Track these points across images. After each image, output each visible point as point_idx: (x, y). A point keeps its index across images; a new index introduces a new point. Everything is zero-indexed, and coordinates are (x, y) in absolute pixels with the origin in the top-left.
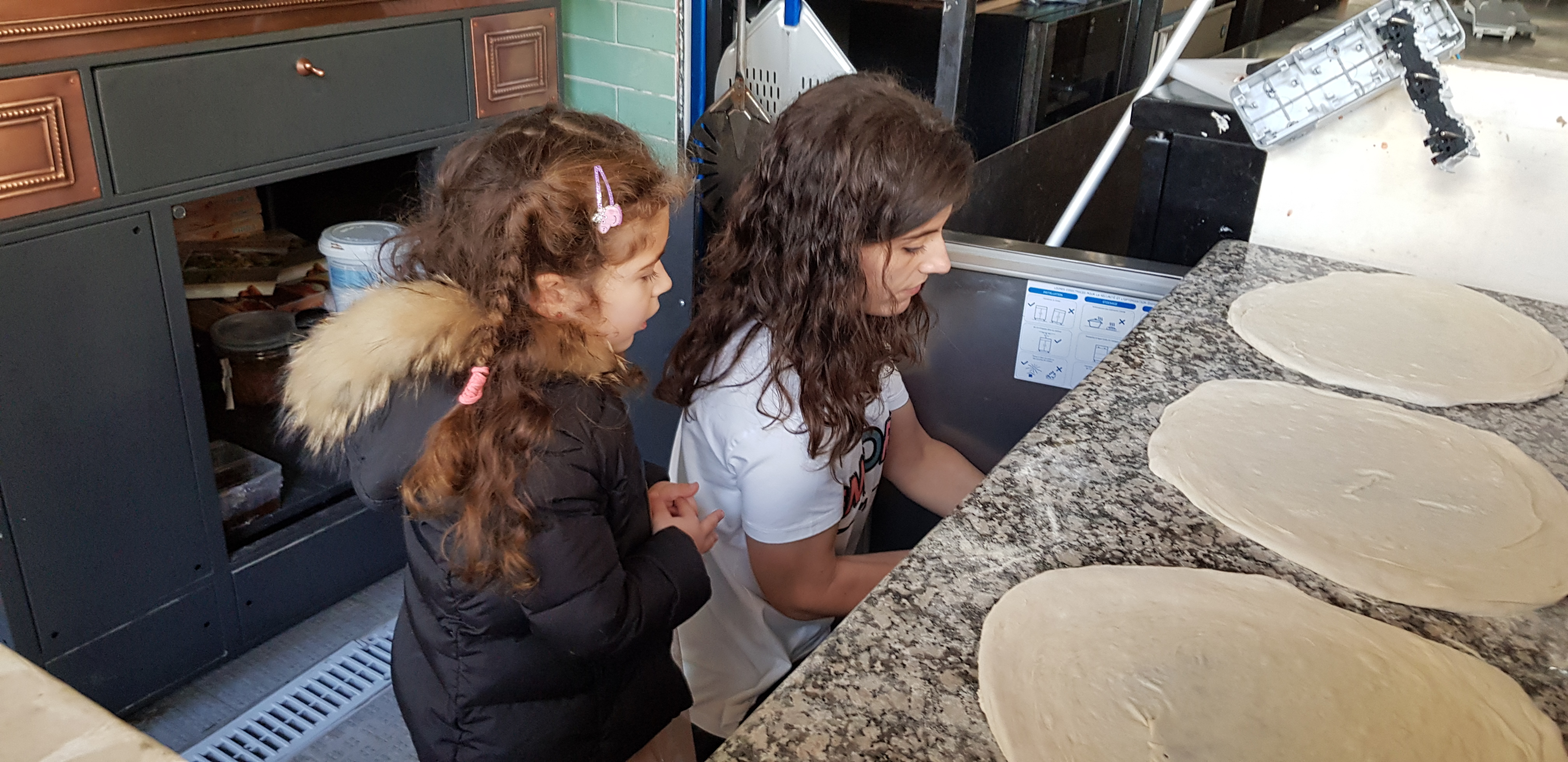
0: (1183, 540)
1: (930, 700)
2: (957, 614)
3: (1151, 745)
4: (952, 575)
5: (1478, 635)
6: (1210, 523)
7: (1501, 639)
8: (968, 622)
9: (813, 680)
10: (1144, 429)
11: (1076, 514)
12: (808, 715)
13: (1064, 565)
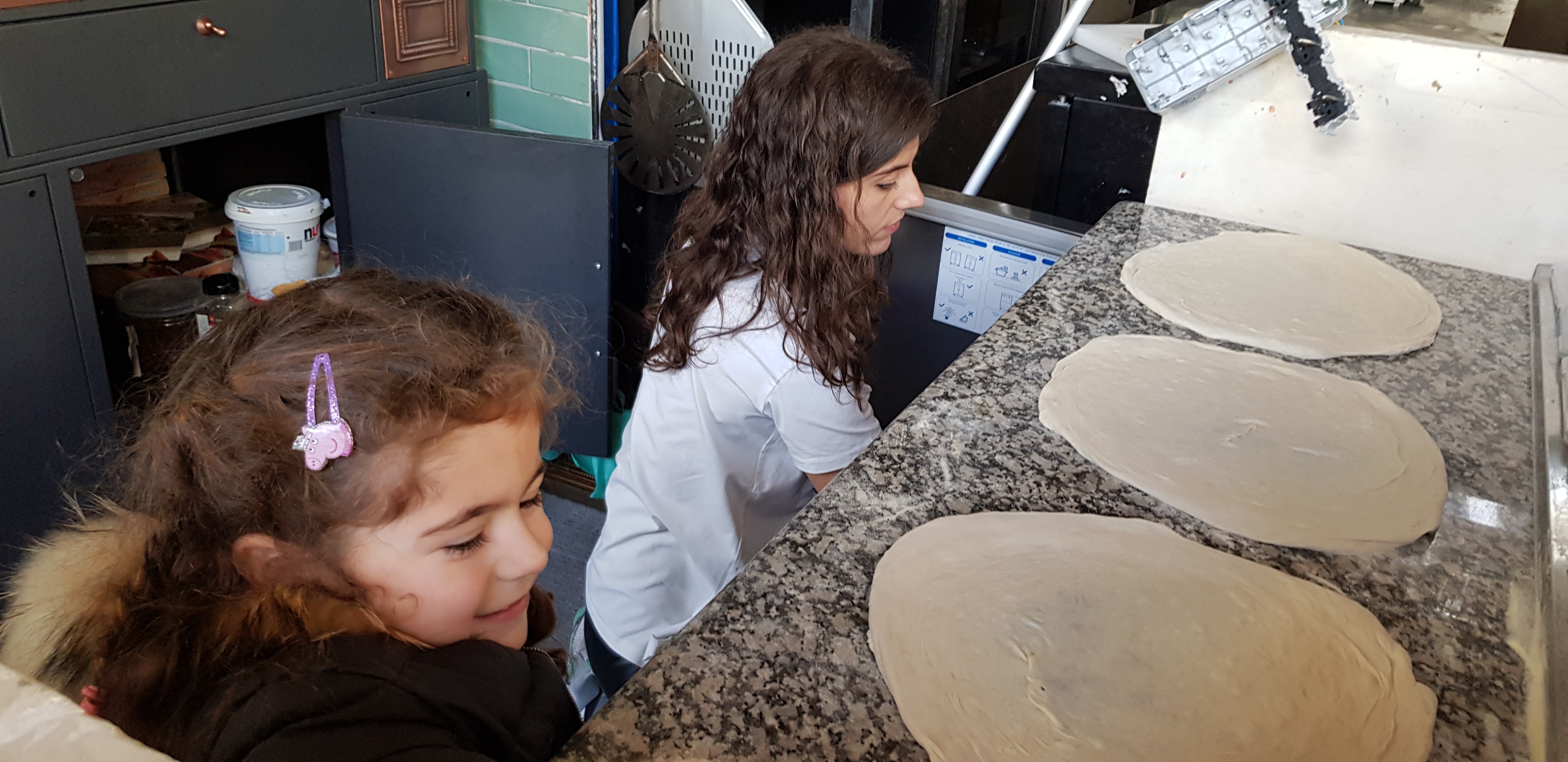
0: (1067, 487)
1: (822, 642)
2: (850, 561)
3: (1029, 678)
4: (847, 524)
5: (1341, 572)
6: (1095, 471)
7: (1362, 576)
8: (861, 568)
9: (710, 626)
10: (1036, 383)
11: (968, 465)
12: (704, 659)
13: (955, 513)
